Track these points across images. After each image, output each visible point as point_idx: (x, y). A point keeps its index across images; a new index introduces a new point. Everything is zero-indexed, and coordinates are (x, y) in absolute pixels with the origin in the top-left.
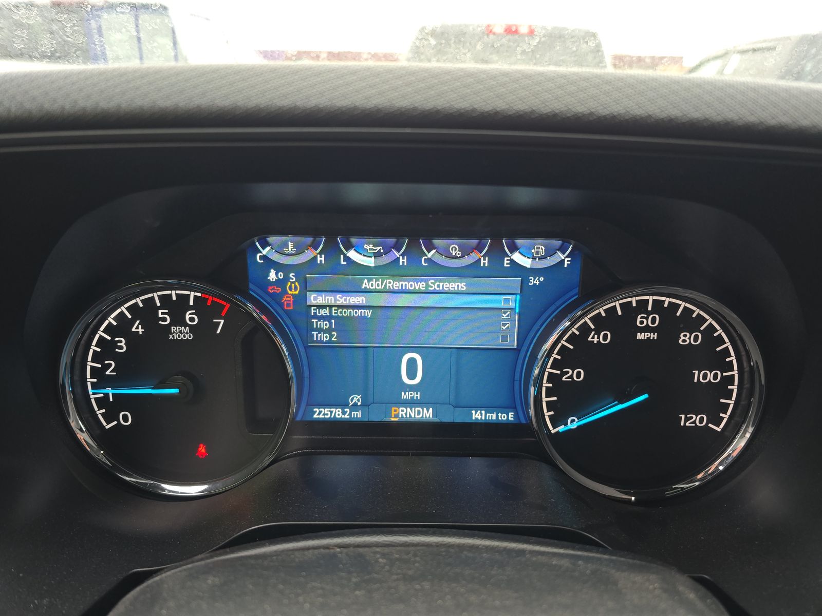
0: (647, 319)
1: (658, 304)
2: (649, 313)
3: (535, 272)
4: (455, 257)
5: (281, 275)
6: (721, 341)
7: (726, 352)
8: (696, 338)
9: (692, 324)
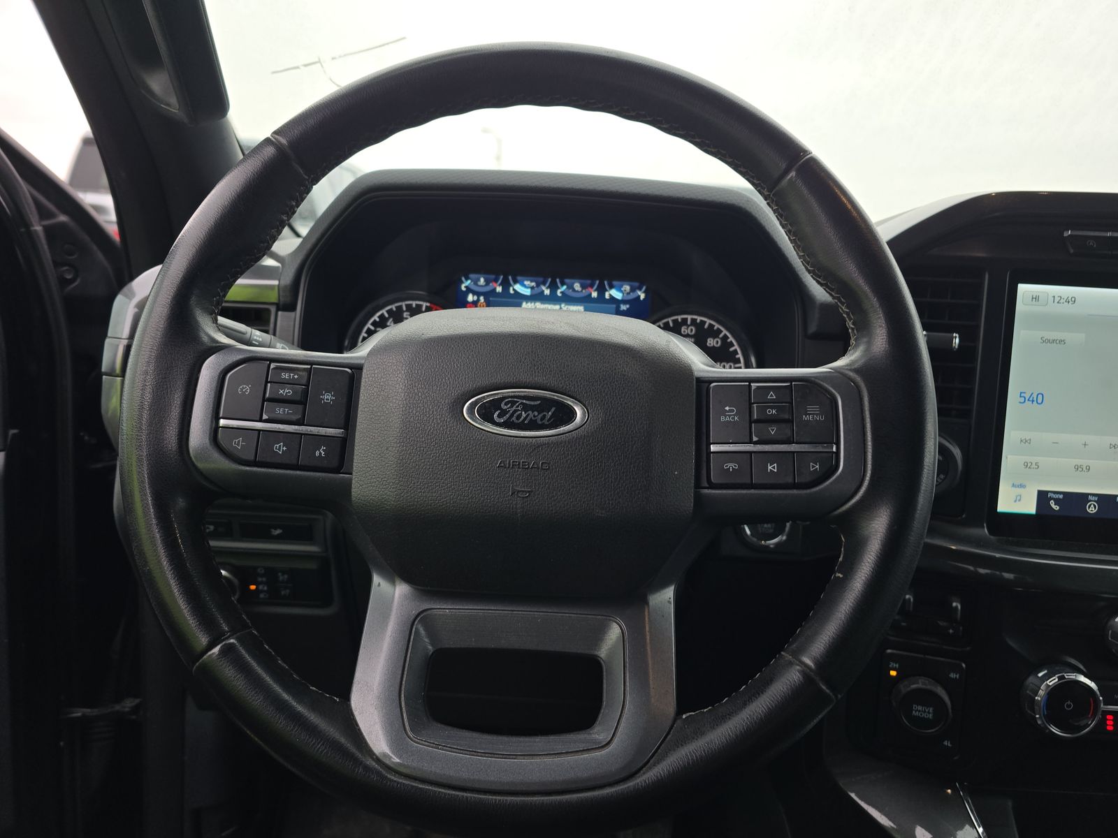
0: (687, 329)
1: (694, 321)
2: (689, 326)
3: (624, 302)
4: (578, 291)
5: (475, 298)
6: (731, 344)
7: (735, 352)
8: (717, 342)
9: (716, 334)
